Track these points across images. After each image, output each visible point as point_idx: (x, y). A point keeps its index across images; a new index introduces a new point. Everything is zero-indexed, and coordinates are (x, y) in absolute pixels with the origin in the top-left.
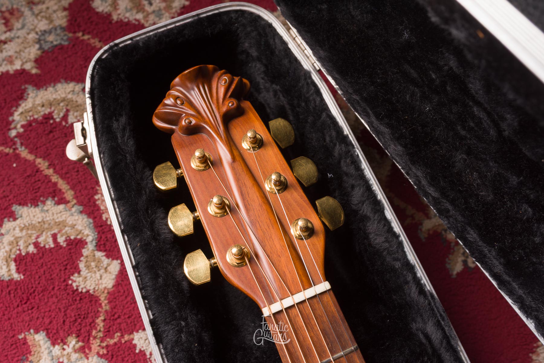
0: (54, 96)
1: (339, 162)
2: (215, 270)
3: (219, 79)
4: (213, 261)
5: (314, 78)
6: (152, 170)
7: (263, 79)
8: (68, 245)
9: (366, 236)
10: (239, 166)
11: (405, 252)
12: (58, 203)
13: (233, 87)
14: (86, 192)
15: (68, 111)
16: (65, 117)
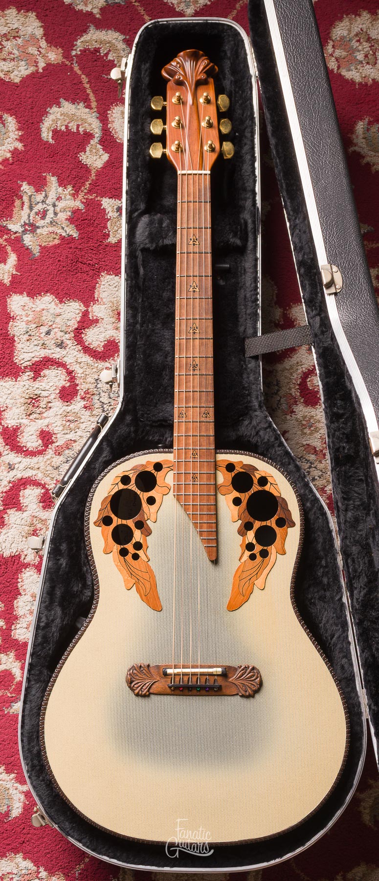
0: (104, 38)
1: (245, 129)
2: (164, 155)
3: (203, 61)
4: (164, 150)
5: (252, 80)
6: (152, 97)
7: (228, 71)
8: (84, 134)
9: (241, 170)
10: (194, 109)
11: (255, 185)
12: (86, 107)
13: (208, 68)
14: (104, 106)
15: (110, 51)
16: (107, 55)
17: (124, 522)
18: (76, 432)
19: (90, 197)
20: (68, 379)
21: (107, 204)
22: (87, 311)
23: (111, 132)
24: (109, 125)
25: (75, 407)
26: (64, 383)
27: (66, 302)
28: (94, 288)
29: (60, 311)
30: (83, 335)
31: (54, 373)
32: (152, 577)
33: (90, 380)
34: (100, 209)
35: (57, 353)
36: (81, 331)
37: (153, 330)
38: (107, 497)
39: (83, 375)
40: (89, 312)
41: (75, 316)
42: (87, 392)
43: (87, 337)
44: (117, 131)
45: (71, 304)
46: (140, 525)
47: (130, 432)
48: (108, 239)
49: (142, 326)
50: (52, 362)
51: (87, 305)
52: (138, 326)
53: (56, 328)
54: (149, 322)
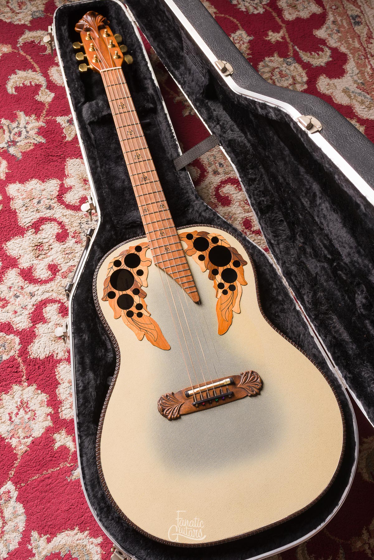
0: (36, 35)
1: (136, 49)
2: (89, 68)
3: (99, 17)
4: (88, 66)
5: (132, 24)
6: (73, 43)
8: (35, 86)
9: (140, 69)
10: (101, 40)
12: (33, 71)
13: (103, 20)
14: (45, 69)
15: (41, 41)
16: (39, 43)
17: (124, 292)
18: (74, 260)
19: (48, 118)
20: (59, 227)
21: (61, 120)
22: (62, 183)
23: (52, 81)
24: (50, 78)
25: (69, 244)
26: (57, 231)
27: (47, 181)
28: (64, 169)
29: (44, 187)
30: (63, 199)
31: (49, 226)
32: (156, 325)
33: (75, 224)
34: (56, 124)
35: (48, 214)
36: (61, 196)
37: (110, 169)
38: (107, 279)
39: (69, 223)
40: (64, 184)
41: (55, 188)
42: (75, 233)
43: (66, 199)
44: (56, 80)
45: (50, 182)
46: (137, 292)
47: (112, 235)
48: (65, 139)
49: (101, 168)
50: (46, 219)
51: (61, 180)
52: (99, 169)
53: (44, 198)
54: (106, 164)
